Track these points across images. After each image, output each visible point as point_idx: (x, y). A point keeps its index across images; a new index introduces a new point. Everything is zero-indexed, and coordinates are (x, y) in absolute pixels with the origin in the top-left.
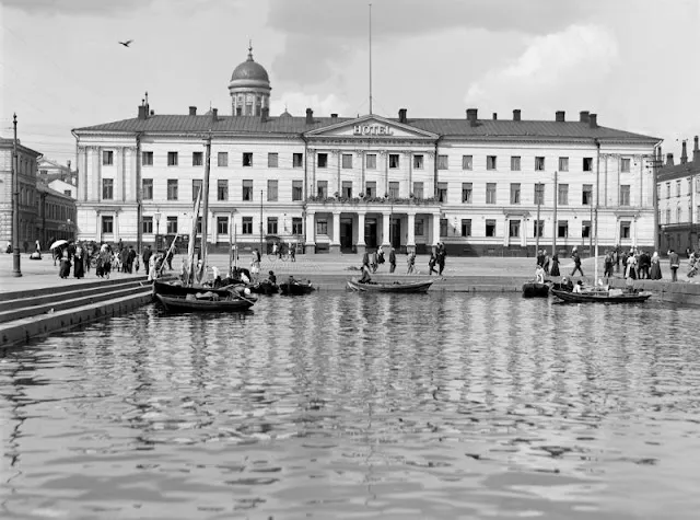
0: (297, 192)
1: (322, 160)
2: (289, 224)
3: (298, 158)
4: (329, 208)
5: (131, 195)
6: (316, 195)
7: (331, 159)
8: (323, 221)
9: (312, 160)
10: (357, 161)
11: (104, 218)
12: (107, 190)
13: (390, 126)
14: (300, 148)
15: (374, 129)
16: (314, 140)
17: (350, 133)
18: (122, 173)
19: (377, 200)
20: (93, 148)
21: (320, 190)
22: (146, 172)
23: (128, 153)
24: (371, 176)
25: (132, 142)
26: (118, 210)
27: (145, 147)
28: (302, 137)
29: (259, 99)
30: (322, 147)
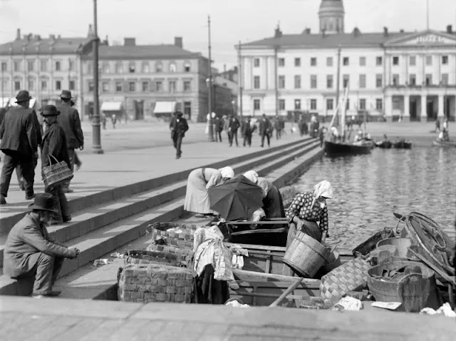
0: (379, 82)
1: (396, 60)
2: (374, 103)
3: (379, 60)
4: (401, 92)
5: (272, 85)
6: (392, 83)
7: (401, 60)
8: (398, 101)
9: (389, 61)
10: (419, 60)
11: (255, 101)
12: (257, 84)
13: (442, 36)
14: (380, 53)
15: (432, 39)
16: (390, 48)
17: (414, 42)
18: (266, 72)
19: (434, 86)
20: (248, 57)
21: (394, 80)
22: (281, 71)
23: (269, 60)
24: (429, 70)
25: (271, 52)
26: (263, 95)
27: (280, 55)
28: (382, 46)
29: (337, 20)
30: (395, 52)
